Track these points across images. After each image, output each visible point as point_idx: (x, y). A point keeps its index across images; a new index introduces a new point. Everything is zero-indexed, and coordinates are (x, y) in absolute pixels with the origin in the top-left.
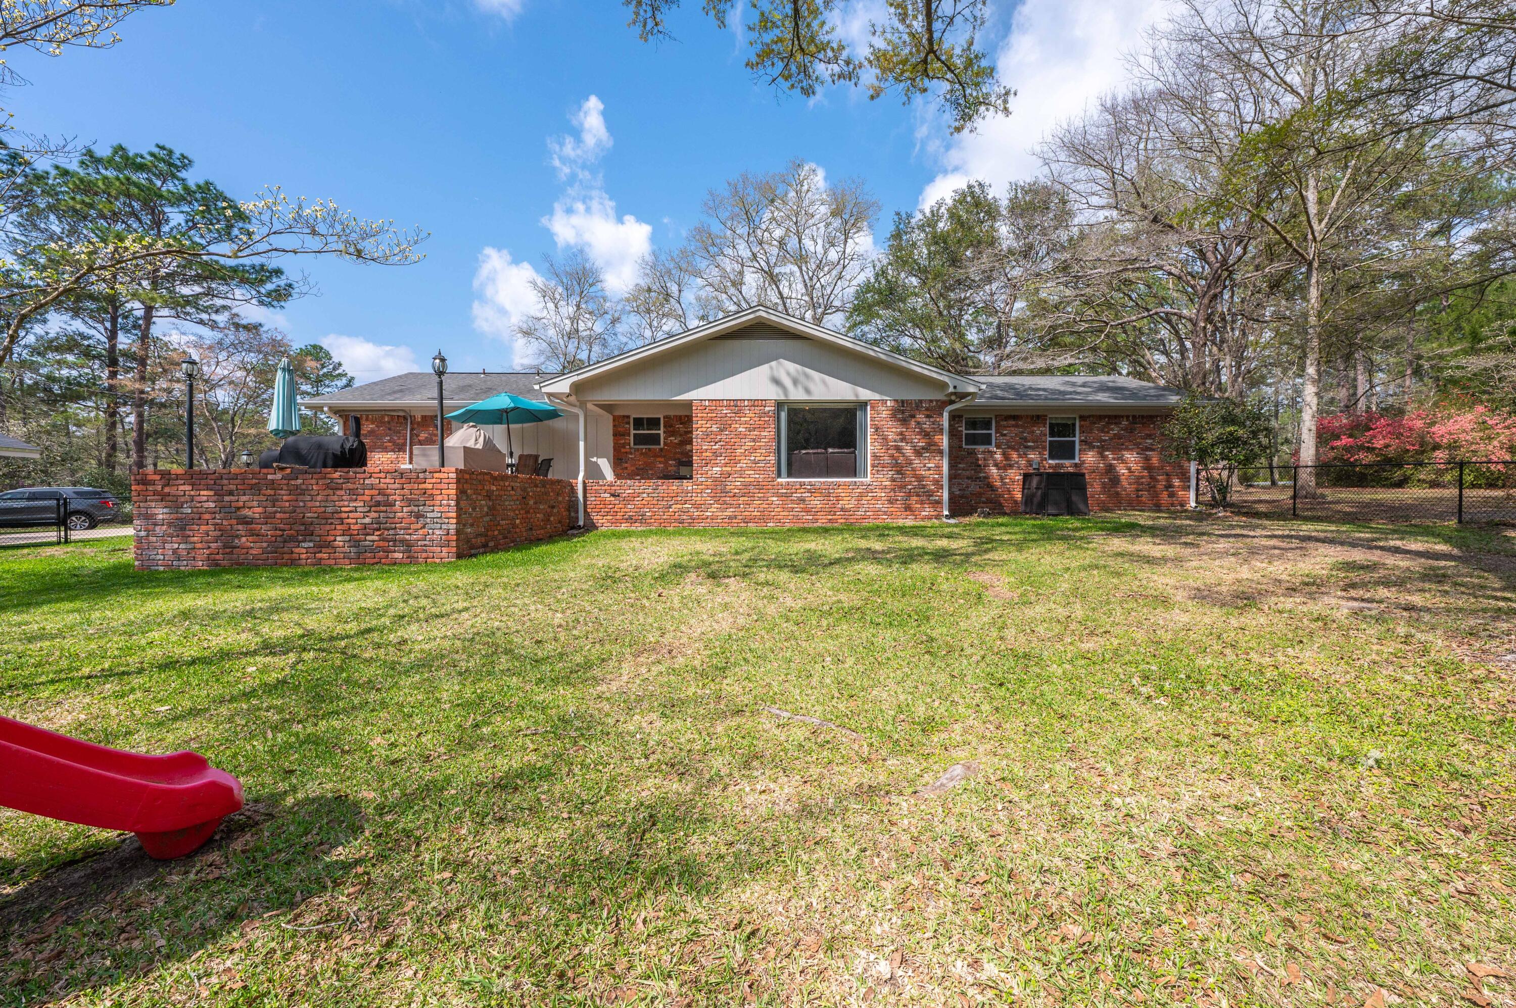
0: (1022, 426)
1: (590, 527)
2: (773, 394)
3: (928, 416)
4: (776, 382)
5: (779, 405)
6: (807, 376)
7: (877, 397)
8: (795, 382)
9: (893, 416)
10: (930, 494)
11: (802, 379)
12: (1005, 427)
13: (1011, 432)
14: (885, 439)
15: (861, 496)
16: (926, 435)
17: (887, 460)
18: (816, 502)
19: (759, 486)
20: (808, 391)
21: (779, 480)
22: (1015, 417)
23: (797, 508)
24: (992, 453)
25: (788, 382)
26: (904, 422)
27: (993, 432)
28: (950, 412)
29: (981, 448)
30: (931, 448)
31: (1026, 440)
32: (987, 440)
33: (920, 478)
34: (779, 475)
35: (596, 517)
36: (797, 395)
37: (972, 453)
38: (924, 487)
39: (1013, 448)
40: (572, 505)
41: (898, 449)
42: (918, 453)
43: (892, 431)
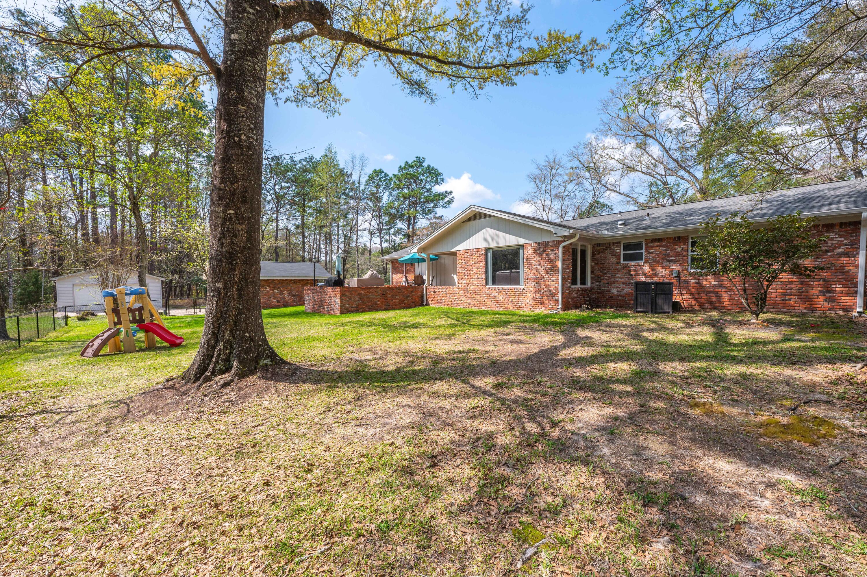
0: (666, 246)
1: (427, 304)
2: (484, 245)
3: (552, 250)
4: (485, 240)
5: (487, 250)
6: (497, 236)
7: (527, 242)
8: (493, 239)
9: (535, 252)
10: (553, 295)
11: (496, 238)
12: (652, 247)
13: (657, 251)
14: (531, 265)
15: (520, 296)
16: (551, 261)
17: (531, 276)
18: (500, 298)
19: (480, 289)
20: (498, 243)
21: (487, 287)
22: (660, 240)
23: (494, 300)
24: (641, 267)
25: (490, 240)
26: (540, 254)
27: (643, 251)
28: (564, 247)
29: (632, 263)
30: (554, 269)
31: (669, 255)
32: (639, 257)
33: (548, 286)
34: (488, 284)
35: (430, 301)
36: (493, 245)
37: (626, 267)
38: (550, 291)
39: (658, 262)
40: (422, 296)
41: (537, 270)
42: (547, 272)
43: (534, 259)
